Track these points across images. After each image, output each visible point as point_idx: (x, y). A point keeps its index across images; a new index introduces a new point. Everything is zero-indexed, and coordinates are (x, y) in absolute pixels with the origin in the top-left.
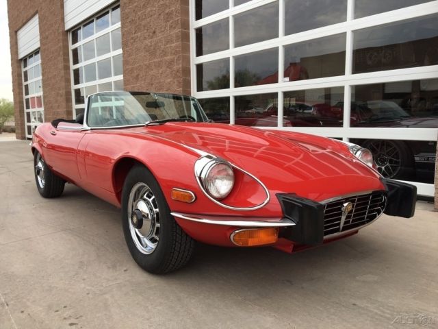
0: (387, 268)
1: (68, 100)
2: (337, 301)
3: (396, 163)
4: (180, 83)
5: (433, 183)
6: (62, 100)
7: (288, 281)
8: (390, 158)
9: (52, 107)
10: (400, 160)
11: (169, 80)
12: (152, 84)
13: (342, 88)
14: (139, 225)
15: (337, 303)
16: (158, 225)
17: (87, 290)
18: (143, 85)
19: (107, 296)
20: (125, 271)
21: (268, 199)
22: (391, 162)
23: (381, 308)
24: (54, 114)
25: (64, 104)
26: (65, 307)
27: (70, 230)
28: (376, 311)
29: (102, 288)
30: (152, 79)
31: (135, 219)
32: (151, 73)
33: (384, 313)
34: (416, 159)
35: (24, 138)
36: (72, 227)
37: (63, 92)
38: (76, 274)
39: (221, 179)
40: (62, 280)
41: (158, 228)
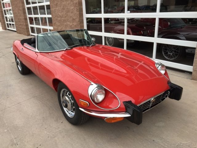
0: (168, 118)
1: (25, 13)
2: (147, 139)
3: (178, 52)
4: (77, 10)
5: (192, 66)
6: (21, 12)
7: (128, 127)
8: (175, 50)
9: (17, 16)
10: (179, 51)
11: (72, 8)
12: (64, 9)
13: (155, 19)
14: (66, 106)
15: (147, 140)
16: (74, 107)
17: (48, 135)
18: (60, 9)
19: (56, 138)
20: (62, 122)
21: (120, 105)
22: (175, 52)
23: (164, 143)
24: (18, 19)
25: (23, 15)
26: (40, 145)
27: (36, 97)
28: (162, 144)
29: (53, 134)
30: (64, 6)
31: (64, 104)
32: (63, 3)
33: (165, 145)
34: (186, 51)
35: (6, 29)
36: (37, 95)
37: (21, 8)
38: (42, 125)
39: (100, 94)
40: (37, 129)
41: (74, 108)
